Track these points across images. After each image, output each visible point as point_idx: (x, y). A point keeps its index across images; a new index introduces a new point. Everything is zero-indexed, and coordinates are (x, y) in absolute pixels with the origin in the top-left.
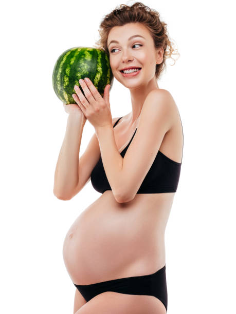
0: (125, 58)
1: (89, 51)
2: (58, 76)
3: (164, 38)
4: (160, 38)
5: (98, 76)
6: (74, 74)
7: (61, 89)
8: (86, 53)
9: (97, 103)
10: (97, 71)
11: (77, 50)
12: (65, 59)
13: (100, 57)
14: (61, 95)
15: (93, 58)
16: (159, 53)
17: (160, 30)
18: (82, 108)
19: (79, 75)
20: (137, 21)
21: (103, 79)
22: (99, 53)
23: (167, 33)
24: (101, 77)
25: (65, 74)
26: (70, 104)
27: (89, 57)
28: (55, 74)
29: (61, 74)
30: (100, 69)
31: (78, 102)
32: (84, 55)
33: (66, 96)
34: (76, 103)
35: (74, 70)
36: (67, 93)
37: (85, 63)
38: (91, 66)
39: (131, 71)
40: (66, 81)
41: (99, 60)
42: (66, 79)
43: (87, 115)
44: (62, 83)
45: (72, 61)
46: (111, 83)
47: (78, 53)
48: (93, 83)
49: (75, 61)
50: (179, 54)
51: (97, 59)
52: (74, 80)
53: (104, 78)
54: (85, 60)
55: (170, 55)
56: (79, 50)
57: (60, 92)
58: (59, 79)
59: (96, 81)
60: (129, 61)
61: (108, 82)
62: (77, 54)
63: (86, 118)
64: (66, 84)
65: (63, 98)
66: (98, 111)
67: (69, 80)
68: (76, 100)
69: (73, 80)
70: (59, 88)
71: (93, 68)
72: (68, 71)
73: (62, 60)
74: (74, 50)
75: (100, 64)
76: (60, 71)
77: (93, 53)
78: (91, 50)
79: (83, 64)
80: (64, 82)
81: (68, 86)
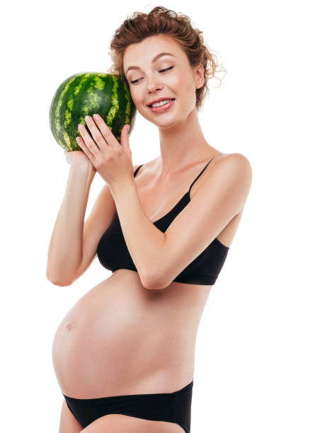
0: (152, 87)
1: (100, 77)
2: (58, 111)
3: (201, 51)
4: (195, 52)
5: (113, 112)
6: (80, 108)
7: (61, 130)
8: (97, 79)
9: (110, 148)
10: (111, 105)
11: (83, 75)
12: (67, 87)
13: (116, 85)
14: (60, 139)
15: (106, 86)
16: (198, 72)
17: (194, 41)
18: (90, 156)
19: (86, 109)
20: (160, 32)
21: (119, 116)
22: (114, 80)
23: (204, 44)
24: (117, 114)
25: (67, 108)
26: (73, 150)
27: (100, 85)
28: (53, 109)
29: (62, 108)
30: (115, 102)
31: (84, 149)
32: (94, 82)
33: (67, 139)
34: (81, 150)
35: (79, 103)
36: (69, 135)
37: (94, 92)
38: (103, 98)
39: (162, 103)
40: (67, 117)
41: (115, 90)
42: (68, 116)
43: (96, 165)
44: (63, 120)
45: (77, 91)
46: (131, 123)
47: (86, 80)
48: (106, 122)
49: (81, 90)
50: (225, 70)
51: (112, 87)
52: (79, 117)
53: (121, 115)
54: (95, 90)
55: (213, 73)
56: (87, 76)
57: (59, 133)
58: (58, 115)
59: (110, 118)
60: (157, 90)
61: (127, 120)
62: (83, 81)
63: (95, 170)
64: (68, 122)
65: (64, 143)
66: (111, 159)
67: (72, 116)
68: (81, 145)
69: (77, 116)
70: (58, 127)
71: (106, 100)
72: (70, 103)
73: (64, 89)
74: (80, 75)
75: (116, 95)
76: (60, 104)
77: (107, 80)
78: (104, 75)
79: (92, 94)
80: (65, 120)
81: (70, 125)
